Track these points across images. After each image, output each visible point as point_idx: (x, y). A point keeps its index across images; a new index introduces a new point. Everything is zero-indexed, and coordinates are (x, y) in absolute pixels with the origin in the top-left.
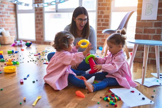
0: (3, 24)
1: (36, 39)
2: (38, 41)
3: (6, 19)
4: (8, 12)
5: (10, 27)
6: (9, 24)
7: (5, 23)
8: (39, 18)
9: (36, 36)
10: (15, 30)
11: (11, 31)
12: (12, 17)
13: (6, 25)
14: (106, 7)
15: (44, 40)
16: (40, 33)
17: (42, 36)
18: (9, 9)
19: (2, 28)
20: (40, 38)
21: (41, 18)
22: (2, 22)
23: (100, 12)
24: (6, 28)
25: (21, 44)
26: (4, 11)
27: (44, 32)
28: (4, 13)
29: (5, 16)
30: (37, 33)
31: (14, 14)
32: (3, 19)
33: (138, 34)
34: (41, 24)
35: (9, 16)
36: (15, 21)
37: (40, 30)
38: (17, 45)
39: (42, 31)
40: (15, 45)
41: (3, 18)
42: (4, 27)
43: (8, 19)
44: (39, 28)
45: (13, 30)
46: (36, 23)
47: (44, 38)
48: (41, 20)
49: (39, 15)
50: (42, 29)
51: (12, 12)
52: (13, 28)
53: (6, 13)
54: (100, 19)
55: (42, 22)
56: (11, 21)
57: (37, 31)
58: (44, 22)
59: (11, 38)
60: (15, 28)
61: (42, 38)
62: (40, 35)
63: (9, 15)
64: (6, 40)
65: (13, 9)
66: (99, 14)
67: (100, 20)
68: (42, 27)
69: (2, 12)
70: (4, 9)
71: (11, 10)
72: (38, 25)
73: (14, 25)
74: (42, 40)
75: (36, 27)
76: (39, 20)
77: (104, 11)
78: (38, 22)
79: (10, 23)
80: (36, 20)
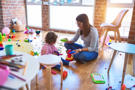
0: (16, 14)
1: (43, 27)
2: (44, 28)
3: (18, 10)
4: (19, 4)
5: (21, 16)
6: (20, 14)
7: (17, 13)
8: (45, 9)
9: (43, 24)
10: (25, 19)
11: (22, 19)
12: (23, 8)
13: (18, 15)
14: (103, 3)
15: (49, 28)
16: (46, 22)
17: (48, 25)
18: (20, 2)
19: (16, 17)
20: (46, 26)
21: (47, 10)
22: (15, 13)
23: (97, 7)
24: (19, 17)
25: (32, 32)
26: (17, 3)
27: (49, 21)
28: (17, 6)
29: (18, 7)
30: (43, 22)
31: (24, 6)
32: (16, 11)
33: (132, 31)
34: (47, 14)
35: (20, 8)
36: (25, 11)
37: (46, 19)
38: (29, 33)
39: (48, 20)
40: (27, 32)
41: (16, 9)
42: (17, 16)
43: (20, 10)
44: (45, 18)
45: (24, 18)
46: (43, 14)
47: (49, 26)
48: (47, 11)
49: (46, 7)
50: (48, 18)
51: (23, 4)
52: (24, 17)
53: (18, 5)
54: (97, 12)
55: (48, 13)
56: (22, 12)
57: (43, 20)
58: (49, 13)
59: (23, 26)
60: (25, 17)
61: (48, 26)
62: (46, 23)
63: (20, 6)
64: (20, 28)
65: (24, 1)
66: (97, 9)
67: (97, 14)
68: (48, 17)
69: (15, 4)
70: (17, 2)
71: (22, 2)
72: (45, 15)
73: (24, 14)
74: (48, 27)
75: (43, 17)
76: (45, 11)
77: (101, 6)
78: (45, 13)
79: (22, 13)
80: (43, 11)
